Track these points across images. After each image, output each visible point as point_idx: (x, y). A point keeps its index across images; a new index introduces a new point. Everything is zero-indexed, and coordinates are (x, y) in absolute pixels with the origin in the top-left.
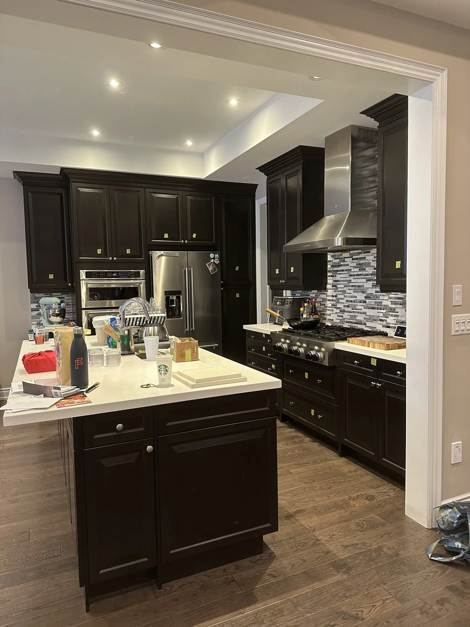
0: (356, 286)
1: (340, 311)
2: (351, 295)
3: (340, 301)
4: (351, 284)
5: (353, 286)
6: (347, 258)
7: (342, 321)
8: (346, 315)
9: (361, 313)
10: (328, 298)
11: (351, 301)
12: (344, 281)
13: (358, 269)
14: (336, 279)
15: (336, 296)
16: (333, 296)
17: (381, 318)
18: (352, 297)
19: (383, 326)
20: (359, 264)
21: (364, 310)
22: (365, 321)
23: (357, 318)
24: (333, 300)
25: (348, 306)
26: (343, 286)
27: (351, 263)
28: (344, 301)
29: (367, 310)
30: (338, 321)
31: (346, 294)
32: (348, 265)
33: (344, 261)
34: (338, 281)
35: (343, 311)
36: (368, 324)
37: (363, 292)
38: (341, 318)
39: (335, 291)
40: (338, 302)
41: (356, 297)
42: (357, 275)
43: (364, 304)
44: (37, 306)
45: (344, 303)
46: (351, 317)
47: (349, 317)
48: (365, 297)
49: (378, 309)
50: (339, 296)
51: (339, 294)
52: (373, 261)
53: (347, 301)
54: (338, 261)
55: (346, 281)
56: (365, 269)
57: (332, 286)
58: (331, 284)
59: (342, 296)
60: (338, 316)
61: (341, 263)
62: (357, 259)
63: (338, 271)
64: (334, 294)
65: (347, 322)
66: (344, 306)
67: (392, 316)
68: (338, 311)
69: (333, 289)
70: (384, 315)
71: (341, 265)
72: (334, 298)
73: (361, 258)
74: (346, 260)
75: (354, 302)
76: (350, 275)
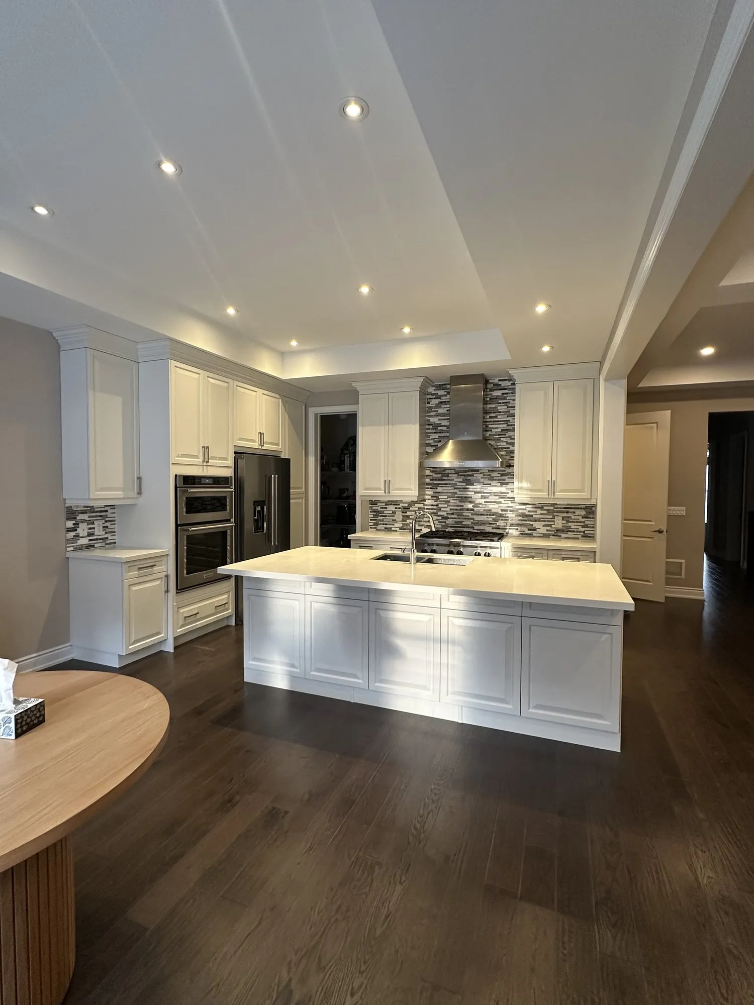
0: (462, 497)
1: (442, 518)
2: (456, 504)
3: (442, 509)
4: (456, 496)
5: (458, 497)
6: (452, 474)
7: (447, 526)
8: (449, 521)
9: (468, 519)
10: (426, 507)
11: (457, 510)
12: (447, 493)
13: (465, 484)
14: (437, 491)
15: (437, 505)
16: (432, 505)
17: (491, 522)
18: (456, 506)
19: (492, 528)
20: (466, 480)
21: (471, 516)
22: (472, 525)
23: (463, 523)
24: (432, 509)
25: (453, 514)
26: (446, 497)
27: (457, 478)
28: (448, 509)
29: (475, 517)
30: (440, 526)
31: (449, 504)
32: (453, 480)
33: (448, 476)
34: (440, 493)
35: (447, 518)
36: (476, 527)
37: (471, 502)
38: (444, 524)
39: (435, 501)
40: (440, 510)
41: (463, 506)
42: (463, 488)
43: (472, 512)
44: (74, 524)
45: (447, 511)
46: (457, 523)
47: (454, 523)
48: (473, 506)
49: (487, 515)
50: (440, 506)
51: (441, 504)
52: (482, 478)
53: (450, 509)
54: (440, 475)
55: (450, 493)
56: (473, 484)
57: (432, 497)
58: (430, 495)
59: (446, 506)
60: (439, 522)
61: (444, 478)
62: (463, 475)
63: (440, 484)
64: (435, 503)
65: (451, 527)
66: (447, 514)
67: (502, 520)
68: (440, 518)
69: (433, 499)
70: (493, 519)
71: (445, 480)
72: (435, 507)
73: (467, 475)
74: (450, 475)
75: (460, 510)
76: (455, 488)
